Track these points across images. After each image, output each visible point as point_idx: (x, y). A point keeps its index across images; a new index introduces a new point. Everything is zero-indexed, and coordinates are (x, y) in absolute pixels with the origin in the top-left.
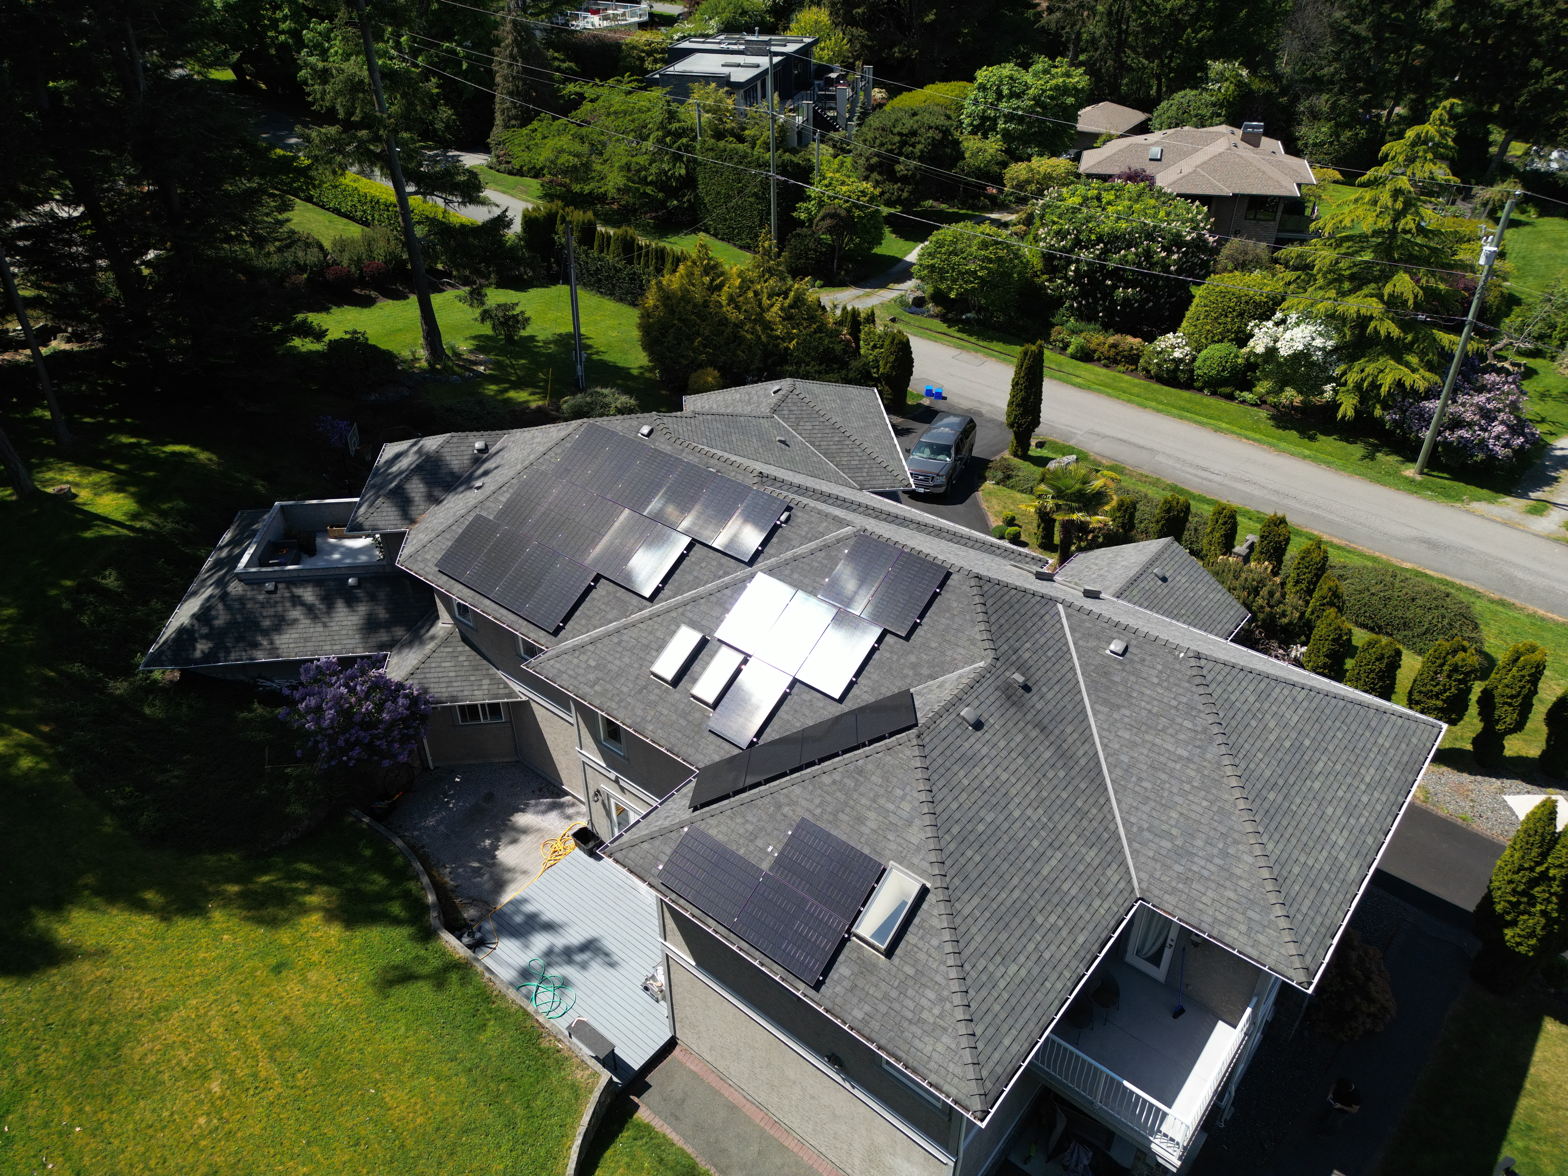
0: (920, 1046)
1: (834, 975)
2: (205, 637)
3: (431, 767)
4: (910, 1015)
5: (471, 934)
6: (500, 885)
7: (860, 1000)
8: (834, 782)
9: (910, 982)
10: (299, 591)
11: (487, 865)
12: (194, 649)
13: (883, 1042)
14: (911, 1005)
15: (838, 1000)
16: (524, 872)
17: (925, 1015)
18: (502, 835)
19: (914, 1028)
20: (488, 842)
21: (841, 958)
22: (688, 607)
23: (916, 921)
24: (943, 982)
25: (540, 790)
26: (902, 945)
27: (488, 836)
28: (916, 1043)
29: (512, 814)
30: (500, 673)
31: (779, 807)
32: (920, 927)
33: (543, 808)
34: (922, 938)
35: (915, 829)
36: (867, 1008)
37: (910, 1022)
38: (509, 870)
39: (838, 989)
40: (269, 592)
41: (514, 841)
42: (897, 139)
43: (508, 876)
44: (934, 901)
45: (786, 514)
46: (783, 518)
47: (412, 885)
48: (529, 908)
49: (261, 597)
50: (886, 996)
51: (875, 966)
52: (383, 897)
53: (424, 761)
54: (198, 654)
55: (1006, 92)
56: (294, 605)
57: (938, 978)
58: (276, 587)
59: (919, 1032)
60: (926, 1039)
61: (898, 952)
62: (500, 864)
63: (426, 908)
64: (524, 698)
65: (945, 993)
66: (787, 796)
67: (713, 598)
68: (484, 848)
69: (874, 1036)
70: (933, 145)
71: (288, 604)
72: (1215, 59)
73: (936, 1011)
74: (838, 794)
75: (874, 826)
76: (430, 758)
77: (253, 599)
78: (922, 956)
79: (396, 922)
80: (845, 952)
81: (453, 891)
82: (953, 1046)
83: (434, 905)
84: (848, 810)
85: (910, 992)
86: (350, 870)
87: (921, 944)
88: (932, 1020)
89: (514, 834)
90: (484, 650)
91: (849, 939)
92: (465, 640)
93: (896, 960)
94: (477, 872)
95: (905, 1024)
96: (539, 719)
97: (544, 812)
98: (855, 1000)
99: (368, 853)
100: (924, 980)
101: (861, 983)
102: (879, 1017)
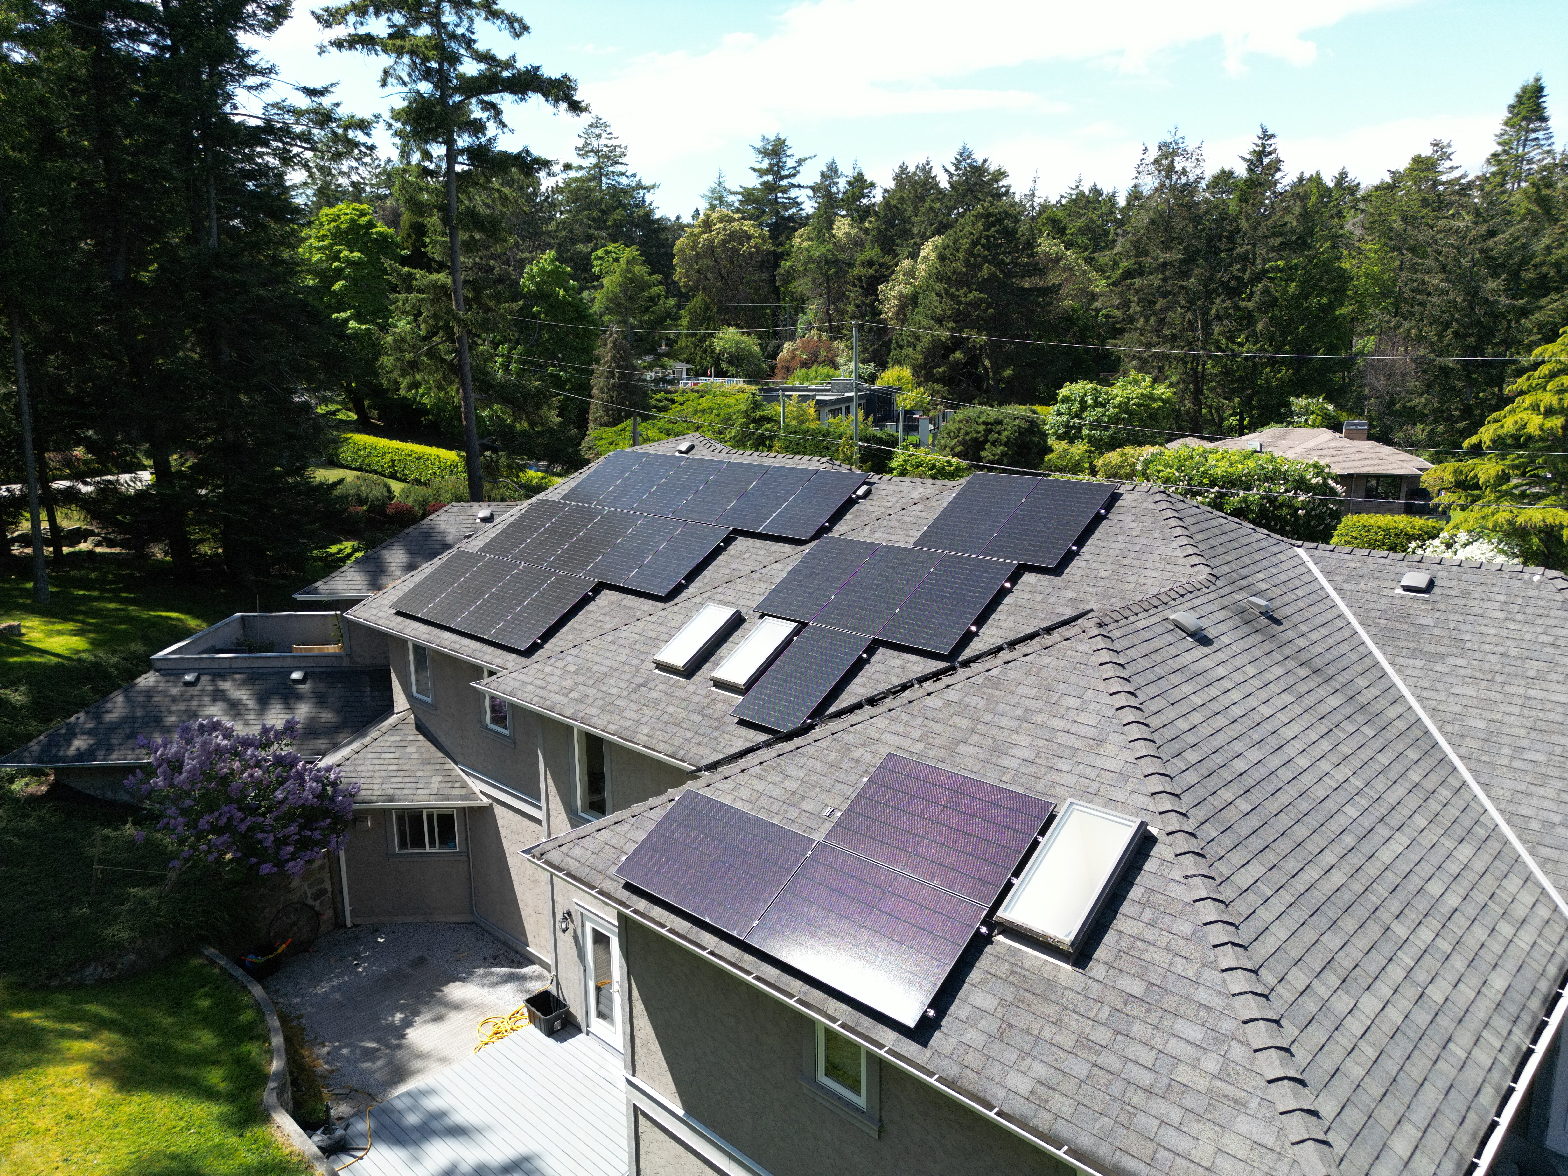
0: (1182, 1144)
1: (958, 1009)
2: (90, 733)
3: (349, 925)
4: (1146, 1079)
5: (328, 1131)
6: (400, 1074)
7: (1023, 1053)
8: (948, 703)
9: (1137, 1010)
10: (226, 685)
11: (388, 1046)
12: (69, 744)
13: (1085, 1141)
14: (1147, 1057)
15: (972, 1059)
16: (443, 1060)
17: (1183, 1074)
18: (423, 1009)
19: (1158, 1106)
20: (399, 1016)
21: (975, 976)
22: (719, 590)
23: (1135, 893)
24: (1218, 1003)
25: (495, 957)
26: (1110, 938)
27: (401, 1009)
28: (1171, 1137)
29: (446, 983)
30: (457, 770)
31: (848, 748)
32: (1142, 904)
33: (494, 979)
34: (1151, 923)
35: (1110, 749)
36: (1040, 1070)
37: (1149, 1092)
38: (421, 1056)
39: (971, 1036)
40: (187, 684)
41: (438, 1019)
42: (982, 428)
43: (417, 1064)
44: (1169, 854)
45: (864, 488)
46: (860, 492)
47: (253, 1049)
48: (433, 1103)
49: (175, 691)
50: (1083, 1042)
51: (1052, 984)
52: (201, 1060)
53: (339, 914)
54: (72, 751)
55: (1090, 402)
56: (214, 700)
57: (1203, 995)
58: (198, 679)
59: (1174, 1114)
60: (1195, 1128)
61: (1100, 953)
62: (408, 1047)
63: (262, 1078)
64: (486, 801)
65: (1227, 1025)
66: (860, 734)
67: (756, 576)
68: (392, 1025)
69: (1062, 1129)
70: (1020, 433)
71: (206, 699)
72: (1298, 396)
73: (1212, 1064)
74: (956, 719)
75: (1029, 755)
76: (348, 908)
77: (165, 694)
78: (1158, 956)
79: (209, 1094)
80: (984, 963)
81: (323, 1077)
82: (1269, 1140)
83: (276, 1074)
84: (975, 738)
85: (1140, 1030)
86: (168, 1021)
87: (1151, 934)
88: (1202, 1084)
89: (442, 1010)
90: (442, 739)
91: (988, 940)
92: (420, 728)
93: (1096, 968)
94: (370, 1055)
95: (1138, 1099)
96: (503, 832)
97: (494, 985)
98: (1011, 1056)
99: (205, 1003)
100: (1169, 1002)
101: (1020, 1019)
102: (1069, 1086)
